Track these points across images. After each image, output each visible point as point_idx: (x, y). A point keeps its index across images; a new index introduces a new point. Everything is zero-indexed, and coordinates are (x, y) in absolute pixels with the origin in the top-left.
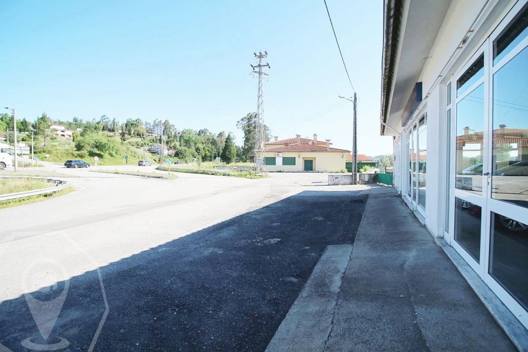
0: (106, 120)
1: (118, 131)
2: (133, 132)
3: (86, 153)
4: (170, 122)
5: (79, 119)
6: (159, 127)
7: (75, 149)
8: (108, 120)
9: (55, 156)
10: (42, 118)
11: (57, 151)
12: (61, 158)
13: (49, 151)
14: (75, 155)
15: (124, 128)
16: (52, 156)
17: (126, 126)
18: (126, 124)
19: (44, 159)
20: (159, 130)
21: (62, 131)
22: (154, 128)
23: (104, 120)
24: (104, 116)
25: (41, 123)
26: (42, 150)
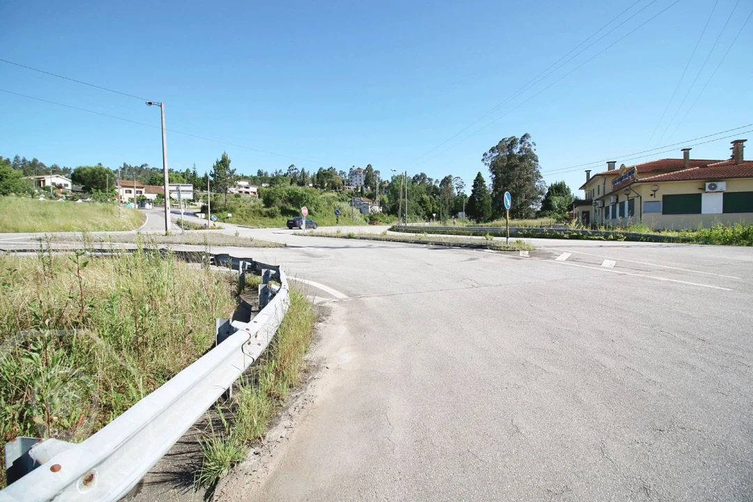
0: (294, 171)
1: (308, 184)
2: (326, 185)
3: (277, 210)
4: (373, 167)
5: (264, 172)
6: (358, 176)
7: (263, 205)
8: (296, 171)
9: (238, 216)
10: (222, 162)
11: (242, 208)
12: (247, 218)
13: (232, 209)
14: (264, 213)
15: (316, 180)
16: (235, 215)
17: (318, 178)
18: (317, 175)
19: (225, 220)
20: (358, 180)
21: (247, 188)
22: (351, 178)
23: (292, 172)
24: (292, 166)
25: (221, 169)
26: (223, 207)
